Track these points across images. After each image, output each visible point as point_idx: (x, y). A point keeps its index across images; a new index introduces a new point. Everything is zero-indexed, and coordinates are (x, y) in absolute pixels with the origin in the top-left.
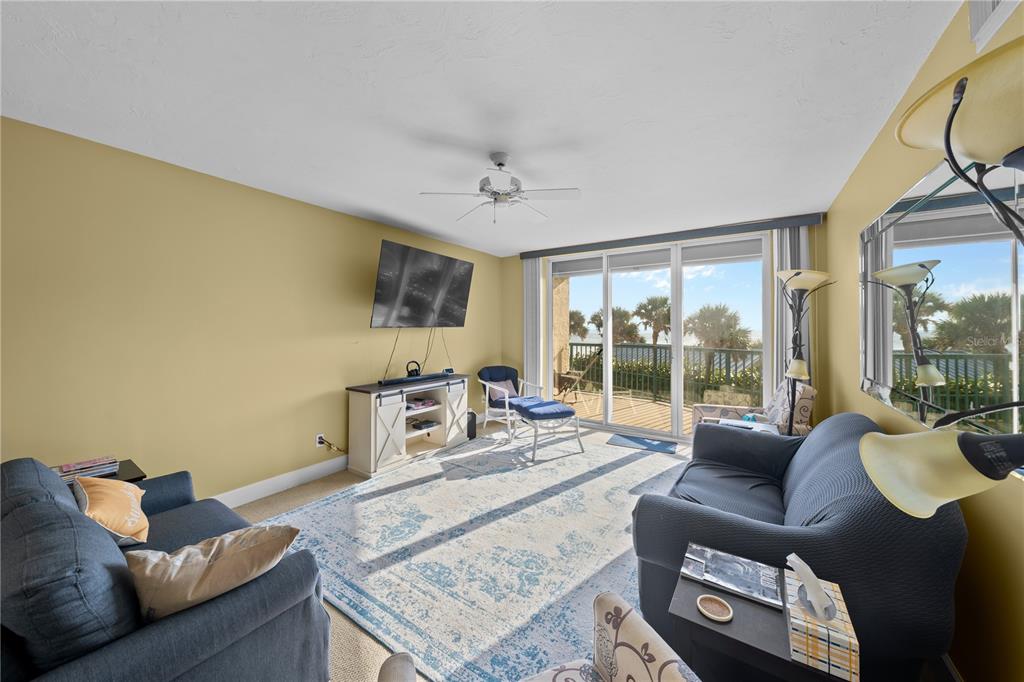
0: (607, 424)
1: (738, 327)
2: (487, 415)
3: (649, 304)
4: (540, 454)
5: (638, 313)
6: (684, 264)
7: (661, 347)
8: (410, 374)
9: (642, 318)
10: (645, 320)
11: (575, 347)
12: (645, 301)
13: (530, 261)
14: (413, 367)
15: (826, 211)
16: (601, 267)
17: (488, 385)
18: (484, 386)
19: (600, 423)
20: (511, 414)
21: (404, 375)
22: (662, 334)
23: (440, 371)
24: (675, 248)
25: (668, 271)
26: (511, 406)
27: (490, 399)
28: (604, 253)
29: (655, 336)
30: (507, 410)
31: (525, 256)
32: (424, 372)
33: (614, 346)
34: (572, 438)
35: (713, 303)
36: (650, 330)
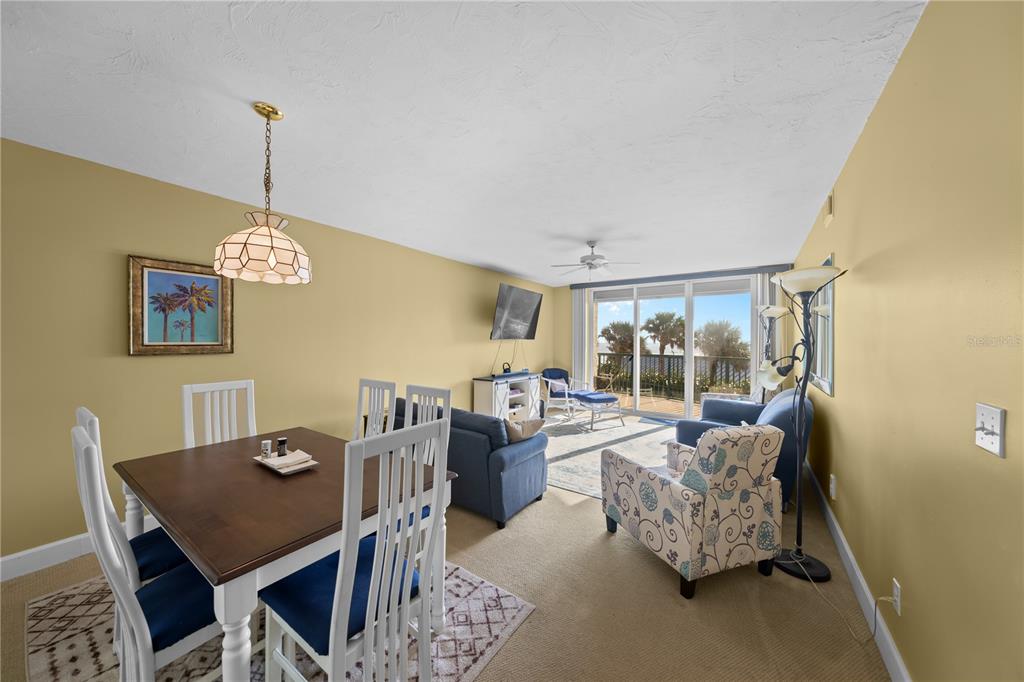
0: (636, 411)
1: (740, 341)
2: (550, 403)
3: (657, 319)
4: (595, 426)
5: (646, 328)
6: (694, 295)
7: (669, 357)
8: (505, 371)
9: (650, 332)
10: (653, 334)
11: (602, 357)
12: (653, 317)
13: (577, 291)
14: (506, 366)
15: (792, 262)
16: (632, 295)
17: (550, 381)
18: (547, 383)
19: (631, 410)
20: (570, 402)
21: (500, 372)
22: (668, 347)
23: (520, 370)
24: (688, 285)
25: (683, 299)
26: (570, 395)
27: (551, 392)
28: (635, 286)
29: (662, 349)
30: (567, 399)
31: (573, 287)
32: (513, 370)
33: (641, 356)
34: (617, 418)
35: (717, 319)
36: (658, 343)
